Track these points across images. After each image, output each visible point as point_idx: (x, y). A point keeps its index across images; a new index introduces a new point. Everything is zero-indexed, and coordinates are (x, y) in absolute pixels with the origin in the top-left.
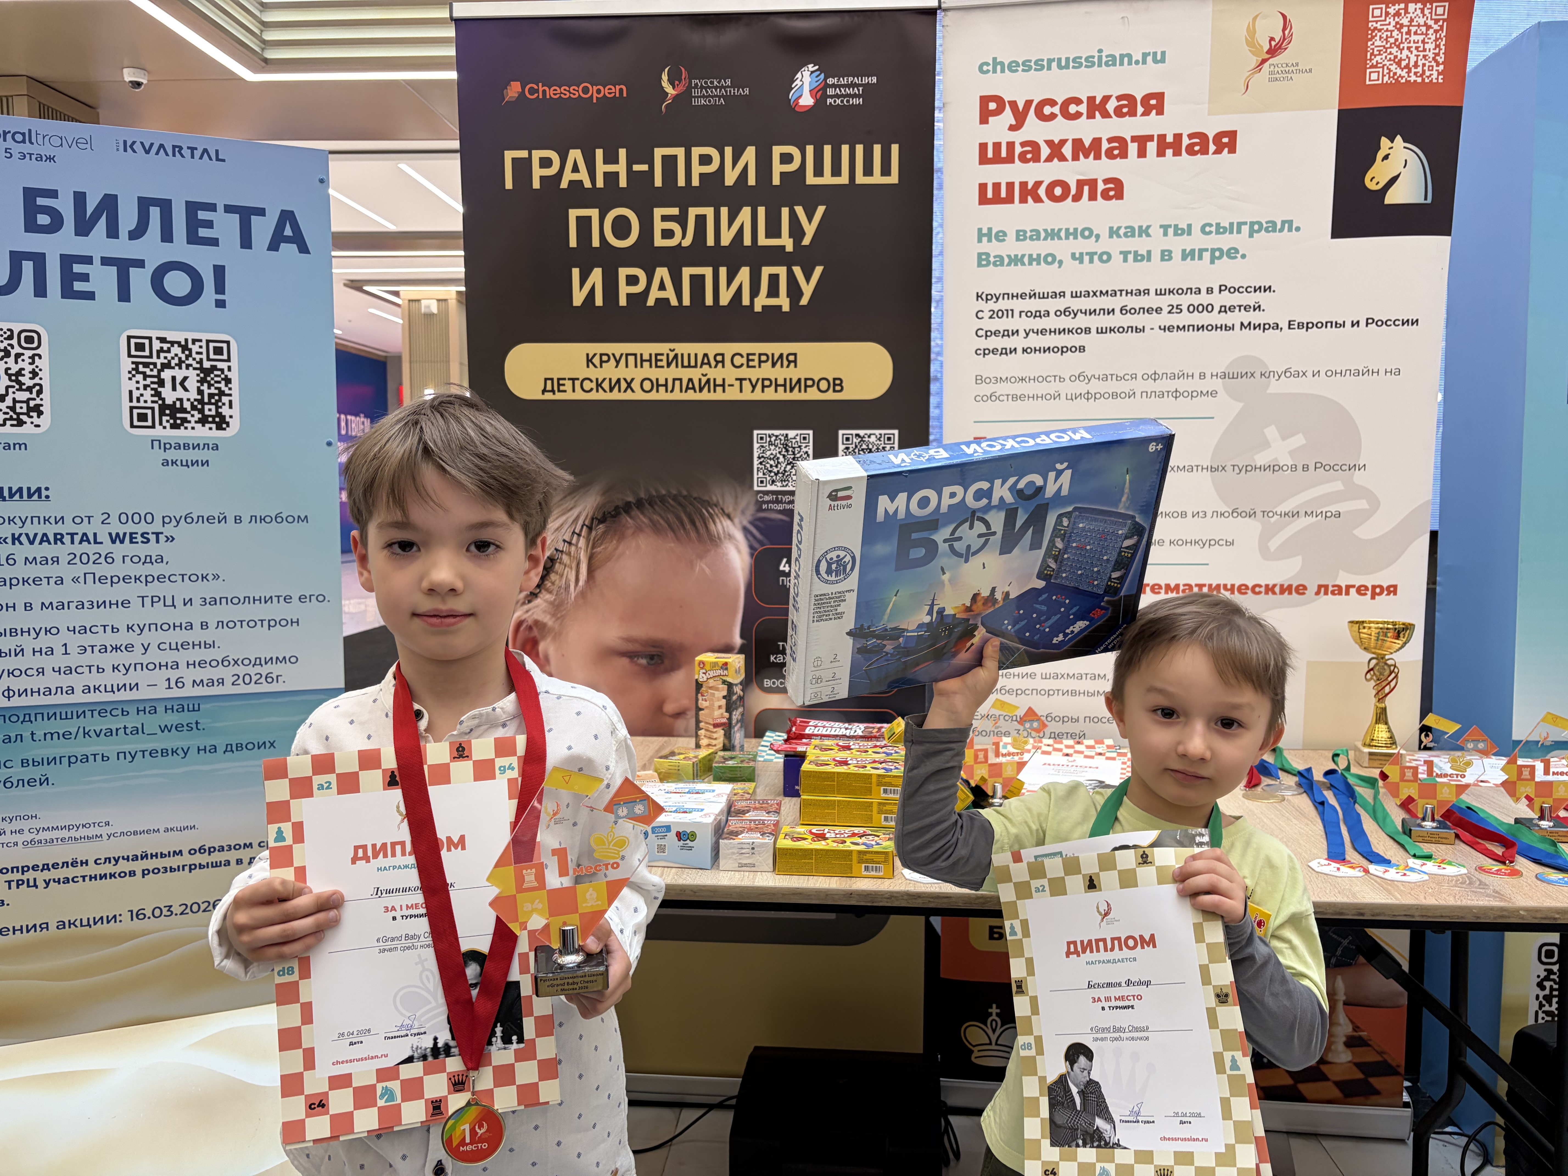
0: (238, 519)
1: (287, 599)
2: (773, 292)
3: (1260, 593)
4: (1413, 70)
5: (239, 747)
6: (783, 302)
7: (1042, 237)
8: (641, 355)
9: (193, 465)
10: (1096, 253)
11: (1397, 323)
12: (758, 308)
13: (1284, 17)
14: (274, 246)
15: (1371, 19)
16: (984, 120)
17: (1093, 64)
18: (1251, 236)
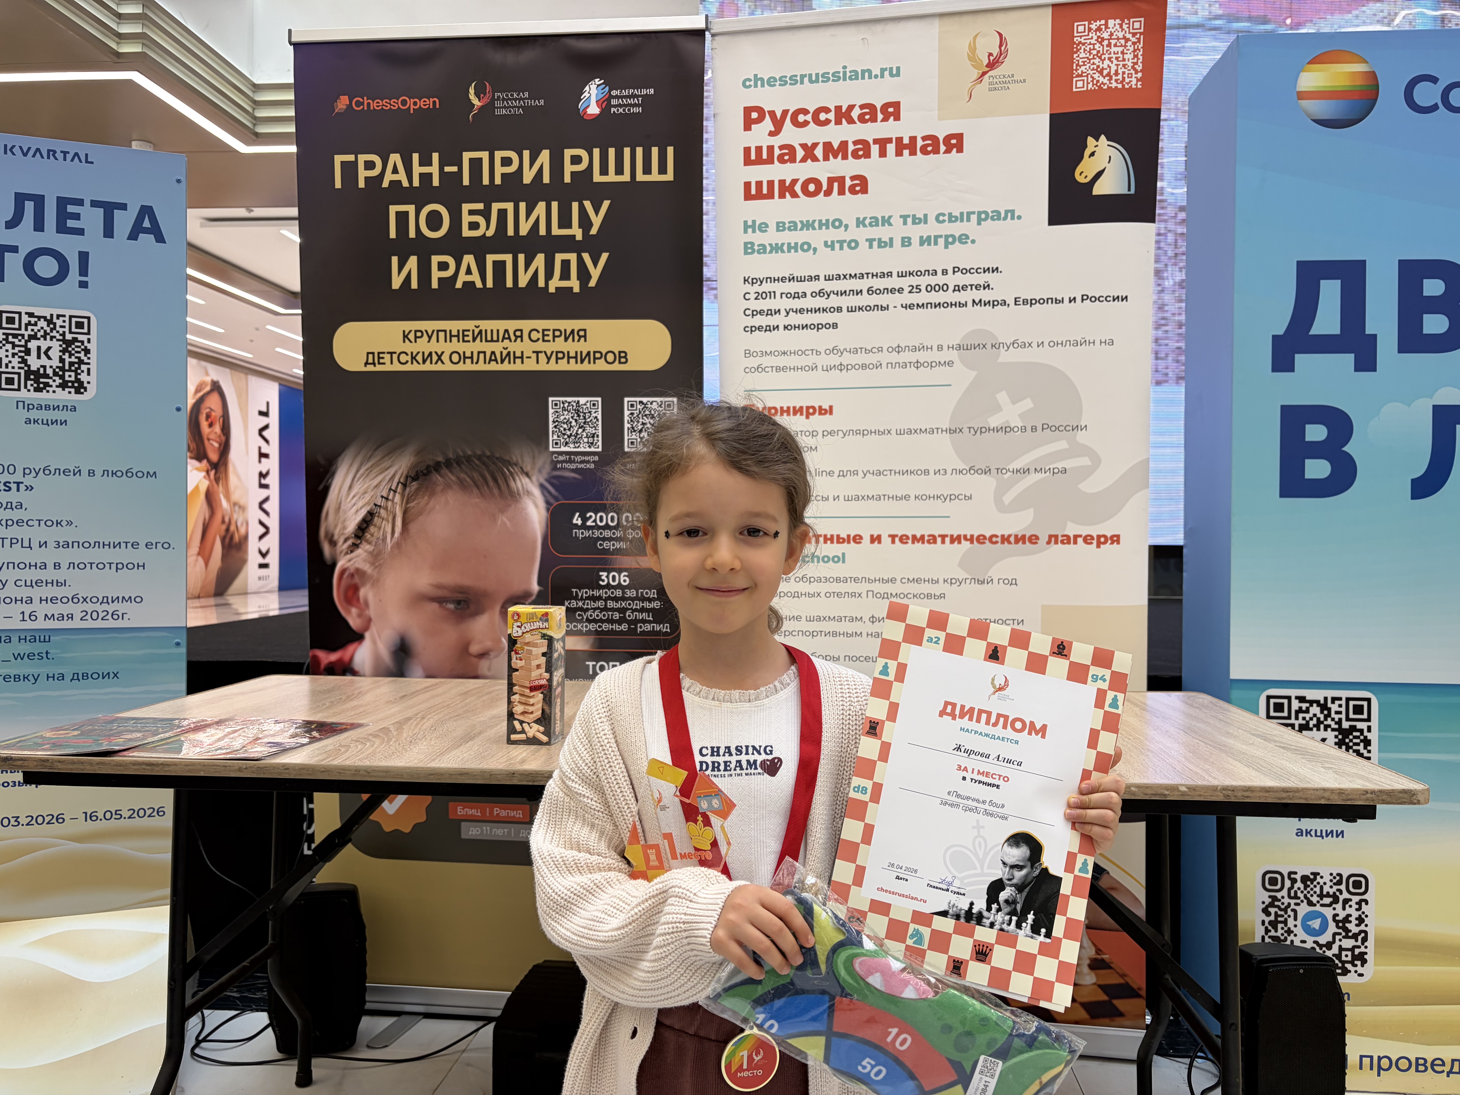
0: (91, 473)
1: (135, 545)
2: (565, 275)
3: (996, 542)
4: (1114, 78)
5: (85, 676)
6: (574, 284)
7: (799, 228)
8: (450, 331)
9: (52, 424)
10: (845, 241)
11: (1108, 299)
12: (552, 290)
13: (1000, 35)
14: (133, 236)
15: (1076, 34)
16: (747, 128)
17: (839, 78)
18: (979, 223)
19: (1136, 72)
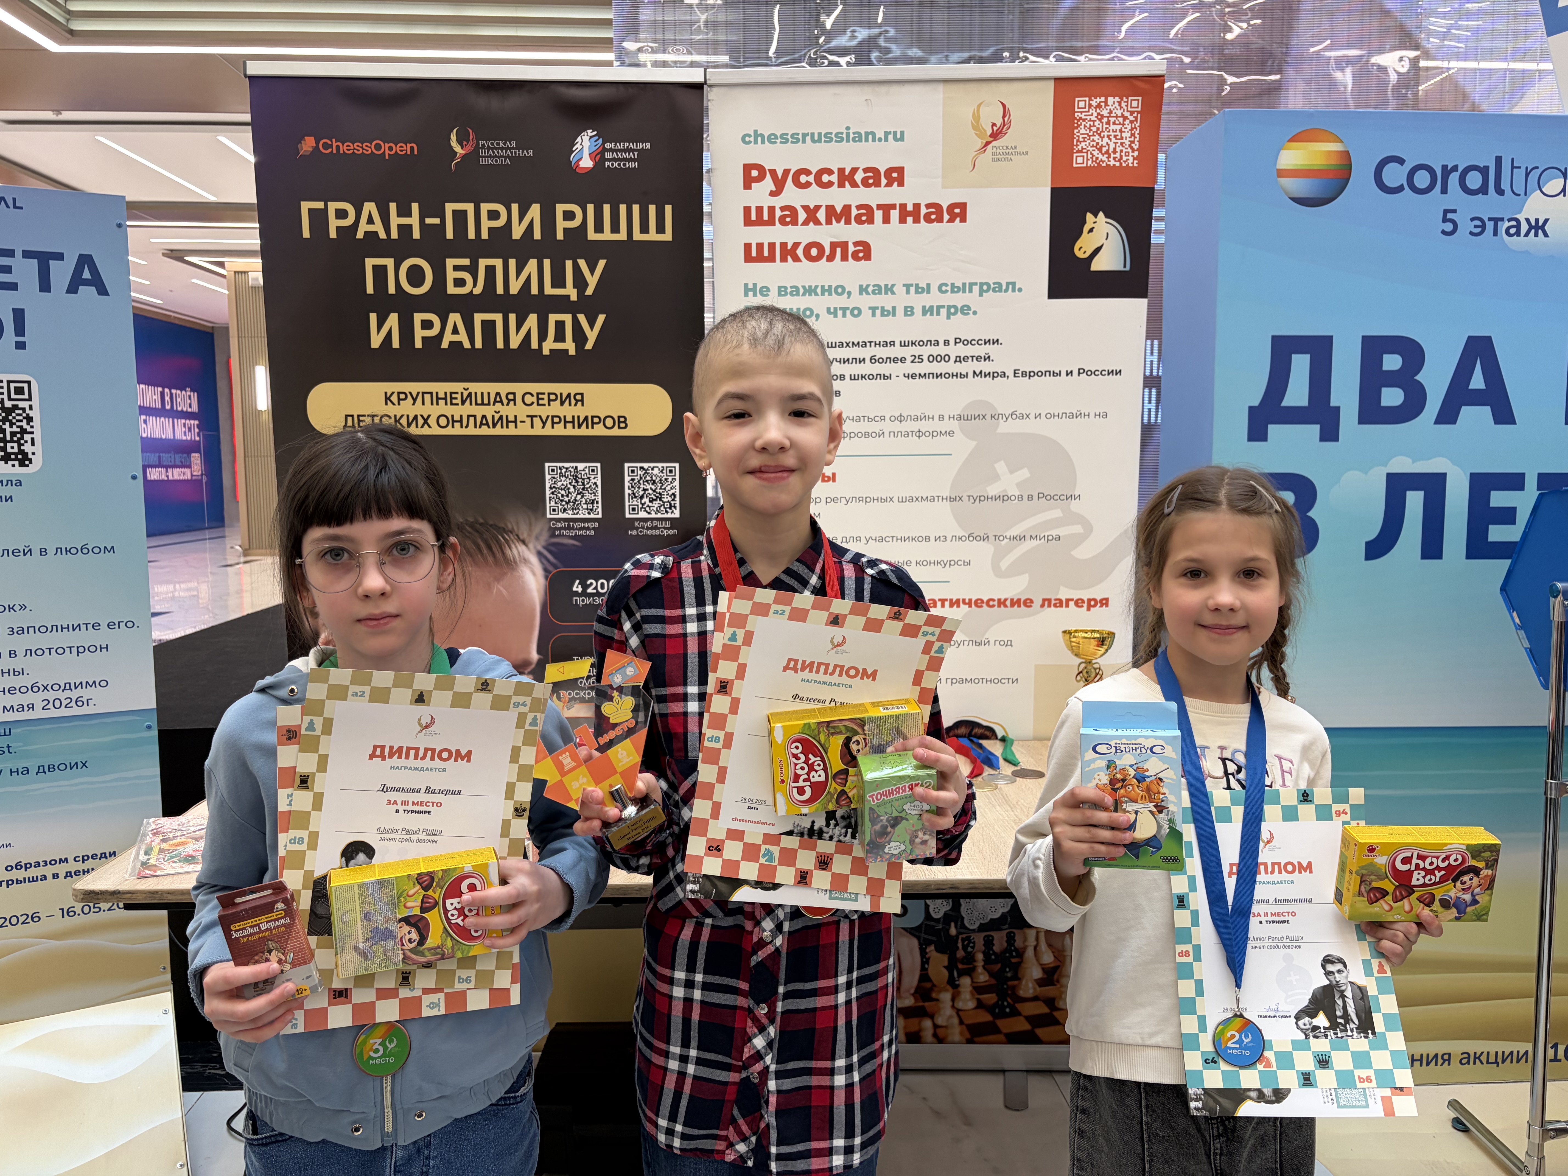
0: (43, 552)
1: (96, 626)
2: (560, 337)
3: (993, 606)
4: (1112, 156)
5: (52, 768)
6: (569, 346)
7: (801, 293)
8: (437, 393)
10: (848, 308)
11: (1103, 373)
12: (546, 352)
13: (1004, 105)
14: (72, 289)
15: (1076, 110)
16: (747, 186)
17: (842, 139)
18: (981, 295)
19: (1133, 151)
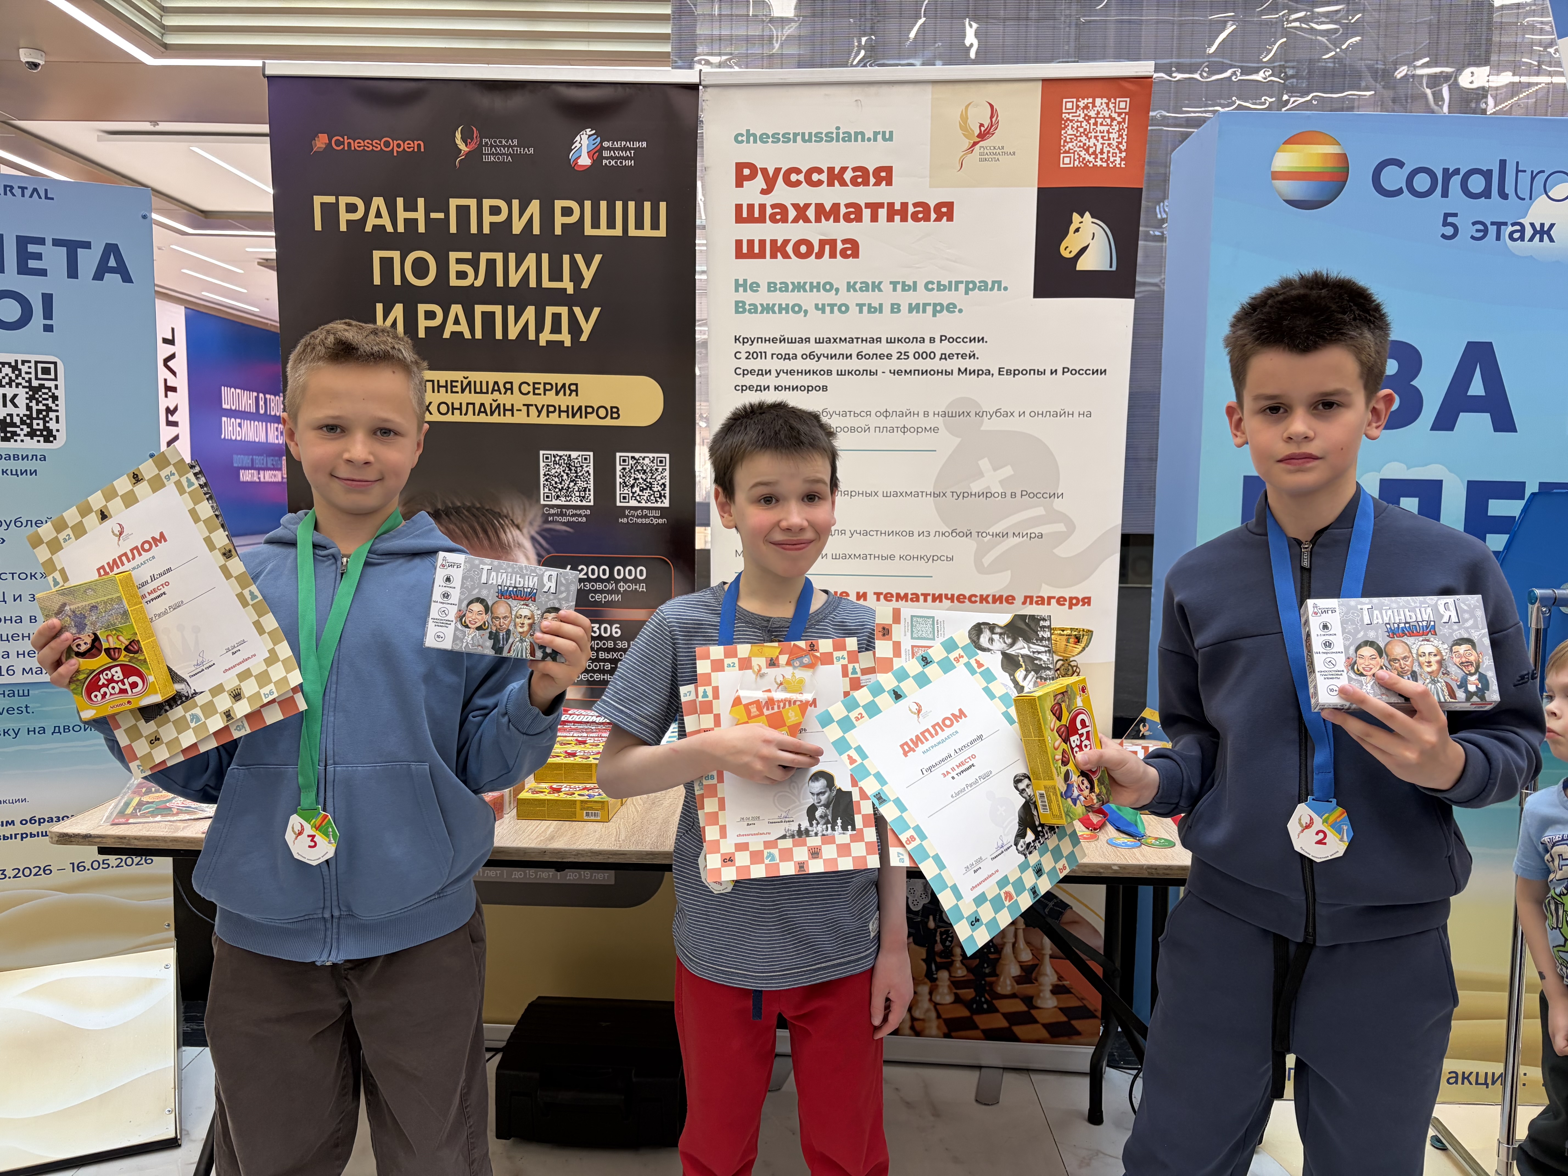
2: (556, 328)
3: (975, 602)
4: (1099, 156)
5: (67, 729)
6: (565, 337)
7: (790, 289)
8: (438, 381)
9: (22, 474)
10: (836, 305)
11: (1088, 372)
12: (542, 343)
13: (992, 106)
14: (98, 276)
15: (1064, 111)
16: (739, 184)
17: (832, 139)
18: (967, 293)
19: (1121, 152)
